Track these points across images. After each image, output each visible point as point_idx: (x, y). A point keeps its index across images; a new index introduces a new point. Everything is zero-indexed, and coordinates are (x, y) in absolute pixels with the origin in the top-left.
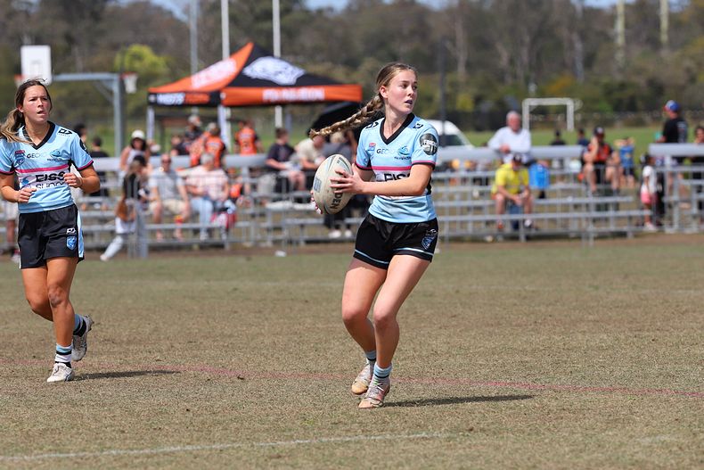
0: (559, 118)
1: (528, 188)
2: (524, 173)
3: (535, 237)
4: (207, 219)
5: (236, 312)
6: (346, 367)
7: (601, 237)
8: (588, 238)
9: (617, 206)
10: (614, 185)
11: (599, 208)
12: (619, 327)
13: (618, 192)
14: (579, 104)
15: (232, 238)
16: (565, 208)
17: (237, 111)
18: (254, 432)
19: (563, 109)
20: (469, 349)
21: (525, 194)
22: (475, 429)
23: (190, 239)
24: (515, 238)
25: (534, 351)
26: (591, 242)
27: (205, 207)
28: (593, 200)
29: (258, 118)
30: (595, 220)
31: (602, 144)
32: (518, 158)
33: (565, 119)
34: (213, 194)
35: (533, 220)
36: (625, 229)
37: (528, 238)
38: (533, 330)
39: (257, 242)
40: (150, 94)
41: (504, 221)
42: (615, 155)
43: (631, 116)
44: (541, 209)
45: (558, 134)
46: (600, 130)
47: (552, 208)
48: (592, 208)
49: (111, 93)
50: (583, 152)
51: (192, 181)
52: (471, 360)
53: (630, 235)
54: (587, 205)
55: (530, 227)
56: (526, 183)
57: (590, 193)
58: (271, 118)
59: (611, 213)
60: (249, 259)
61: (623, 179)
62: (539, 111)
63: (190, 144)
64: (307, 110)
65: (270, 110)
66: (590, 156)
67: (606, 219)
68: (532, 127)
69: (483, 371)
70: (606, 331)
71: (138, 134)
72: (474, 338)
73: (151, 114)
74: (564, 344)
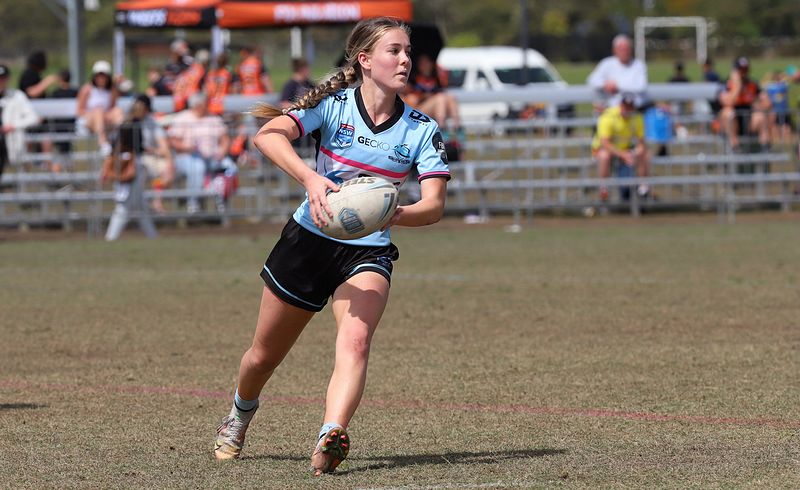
0: (685, 45)
1: (642, 141)
2: (638, 121)
3: (654, 209)
4: (198, 183)
5: (237, 313)
6: (391, 389)
7: (745, 209)
8: (726, 211)
9: (767, 167)
10: (764, 138)
11: (742, 169)
12: (772, 335)
13: (768, 147)
14: (713, 25)
15: (233, 210)
16: (695, 169)
17: (240, 34)
18: (264, 478)
19: (691, 33)
20: (561, 365)
21: (638, 150)
22: (571, 475)
23: (173, 211)
24: (623, 211)
25: (652, 367)
26: (731, 217)
27: (194, 167)
28: (733, 158)
29: (267, 42)
30: (736, 187)
31: (746, 81)
32: (629, 100)
33: (695, 46)
34: (206, 149)
35: (650, 187)
36: (778, 198)
37: (644, 211)
38: (650, 338)
39: (267, 217)
40: (119, 11)
41: (611, 187)
42: (764, 96)
43: (787, 42)
44: (662, 171)
45: (680, 68)
46: (743, 62)
47: (677, 169)
48: (733, 169)
49: (64, 9)
50: (719, 93)
51: (176, 131)
52: (564, 380)
53: (786, 208)
54: (726, 166)
55: (646, 196)
56: (641, 133)
57: (729, 149)
58: (286, 45)
59: (759, 177)
60: (255, 239)
61: (774, 130)
62: (658, 35)
63: (174, 80)
64: (335, 33)
65: (283, 33)
66: (729, 97)
67: (752, 186)
68: (649, 57)
69: (581, 396)
70: (753, 341)
71: (101, 66)
72: (569, 349)
73: (119, 39)
74: (694, 359)
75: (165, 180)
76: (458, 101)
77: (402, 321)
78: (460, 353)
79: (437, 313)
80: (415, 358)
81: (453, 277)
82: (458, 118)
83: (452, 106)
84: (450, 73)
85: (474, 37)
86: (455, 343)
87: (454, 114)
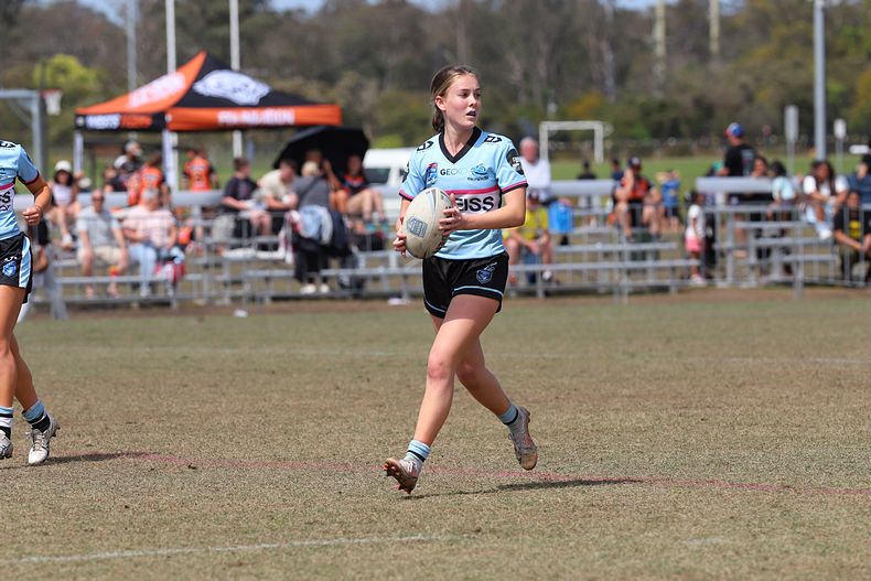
0: (586, 146)
1: (546, 232)
2: (543, 213)
3: (556, 293)
4: (149, 271)
5: (186, 386)
6: (323, 453)
7: (638, 292)
8: (620, 293)
9: (657, 255)
10: (654, 229)
11: (635, 256)
12: (661, 404)
13: (658, 236)
14: (610, 129)
15: (180, 294)
16: (593, 257)
17: (186, 136)
18: (209, 533)
19: (590, 135)
20: (475, 431)
21: (543, 240)
22: (483, 529)
23: (128, 295)
24: (531, 294)
25: (555, 433)
26: (625, 299)
27: (146, 255)
28: (627, 247)
29: (212, 144)
30: (629, 272)
31: (638, 178)
32: (534, 195)
33: (593, 147)
34: (157, 239)
35: (553, 272)
36: (667, 282)
37: (548, 294)
38: (554, 408)
39: (211, 300)
40: (78, 116)
41: (518, 272)
42: (654, 192)
43: (672, 142)
44: (563, 258)
45: (586, 165)
46: (636, 161)
47: (577, 257)
48: (626, 256)
49: (29, 114)
50: (615, 188)
51: (129, 223)
52: (477, 445)
53: (673, 290)
54: (620, 254)
55: (550, 280)
56: (545, 225)
57: (623, 239)
58: (229, 146)
59: (649, 263)
60: (201, 320)
61: (664, 221)
62: (559, 138)
63: (128, 178)
64: (273, 136)
65: (227, 136)
66: (624, 192)
67: (644, 271)
68: (552, 157)
69: (492, 458)
70: (644, 409)
71: (63, 165)
73: (79, 140)
74: (593, 425)
75: (119, 268)
76: (382, 197)
77: (333, 392)
78: (384, 420)
79: (364, 385)
80: (345, 426)
81: (379, 353)
82: (383, 212)
83: (378, 201)
84: (374, 171)
85: (396, 139)
86: (380, 412)
87: (379, 208)
